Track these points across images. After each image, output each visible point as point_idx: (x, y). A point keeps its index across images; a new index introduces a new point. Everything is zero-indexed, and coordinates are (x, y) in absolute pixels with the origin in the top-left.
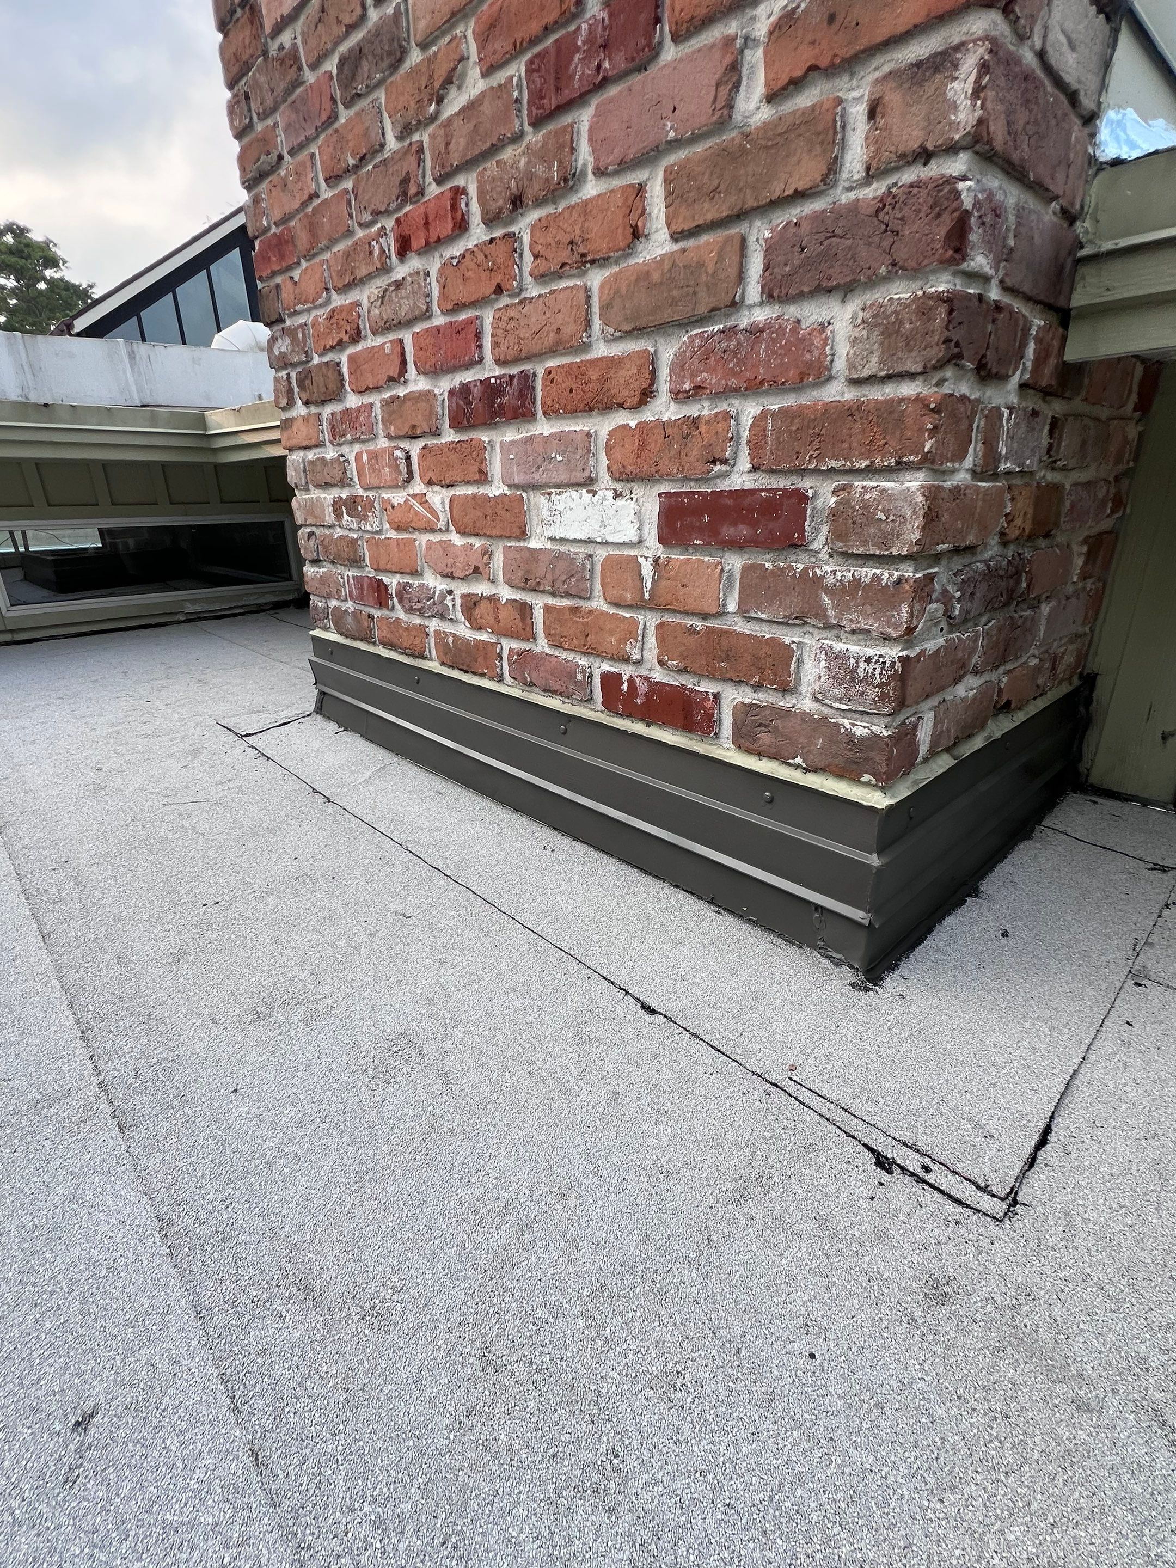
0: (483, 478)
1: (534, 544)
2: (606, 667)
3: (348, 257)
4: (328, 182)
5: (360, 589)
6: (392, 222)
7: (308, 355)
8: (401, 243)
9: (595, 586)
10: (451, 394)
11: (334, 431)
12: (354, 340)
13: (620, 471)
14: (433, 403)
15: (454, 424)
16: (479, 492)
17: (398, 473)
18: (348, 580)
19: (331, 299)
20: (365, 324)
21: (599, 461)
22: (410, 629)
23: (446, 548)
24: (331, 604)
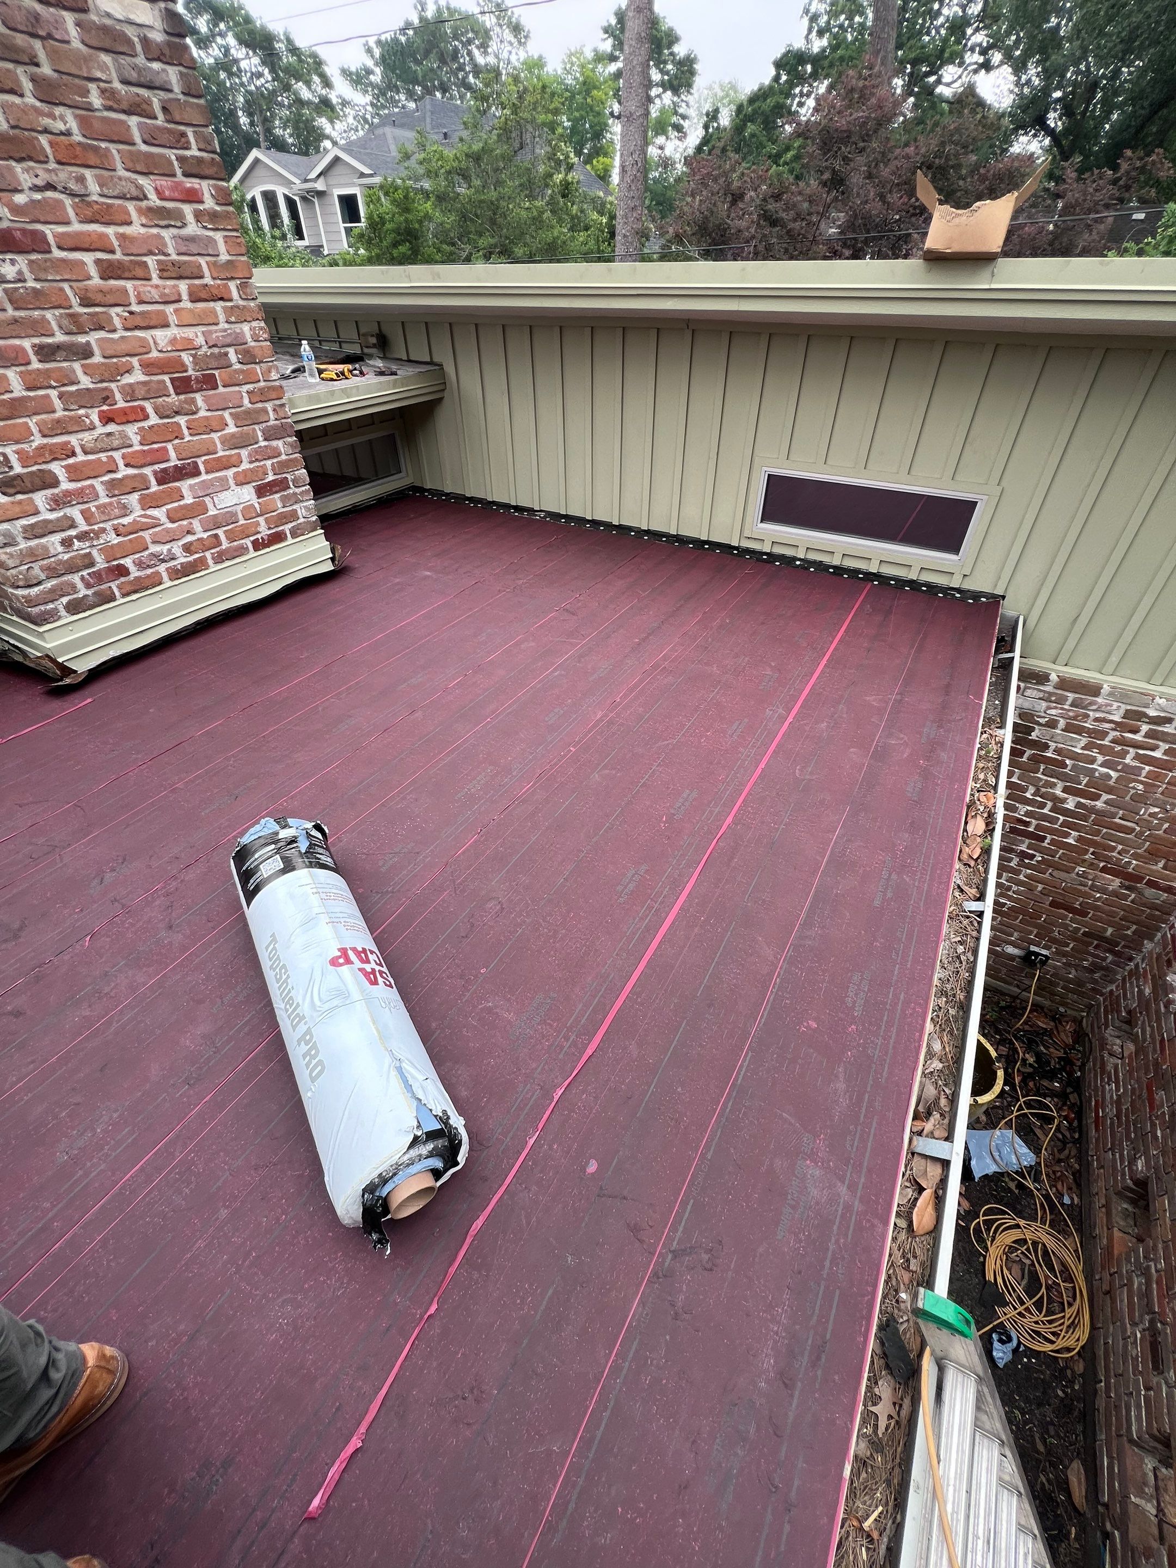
0: (182, 498)
1: (210, 513)
2: (252, 538)
3: (58, 421)
4: (29, 389)
5: (99, 577)
6: (96, 410)
7: (11, 468)
8: (107, 419)
9: (240, 516)
10: (155, 473)
11: (57, 503)
12: (68, 457)
13: (240, 484)
14: (144, 478)
15: (160, 483)
16: (182, 503)
17: (125, 510)
18: (82, 578)
19: (38, 441)
20: (78, 450)
21: (231, 482)
22: (148, 577)
23: (167, 531)
24: (65, 600)
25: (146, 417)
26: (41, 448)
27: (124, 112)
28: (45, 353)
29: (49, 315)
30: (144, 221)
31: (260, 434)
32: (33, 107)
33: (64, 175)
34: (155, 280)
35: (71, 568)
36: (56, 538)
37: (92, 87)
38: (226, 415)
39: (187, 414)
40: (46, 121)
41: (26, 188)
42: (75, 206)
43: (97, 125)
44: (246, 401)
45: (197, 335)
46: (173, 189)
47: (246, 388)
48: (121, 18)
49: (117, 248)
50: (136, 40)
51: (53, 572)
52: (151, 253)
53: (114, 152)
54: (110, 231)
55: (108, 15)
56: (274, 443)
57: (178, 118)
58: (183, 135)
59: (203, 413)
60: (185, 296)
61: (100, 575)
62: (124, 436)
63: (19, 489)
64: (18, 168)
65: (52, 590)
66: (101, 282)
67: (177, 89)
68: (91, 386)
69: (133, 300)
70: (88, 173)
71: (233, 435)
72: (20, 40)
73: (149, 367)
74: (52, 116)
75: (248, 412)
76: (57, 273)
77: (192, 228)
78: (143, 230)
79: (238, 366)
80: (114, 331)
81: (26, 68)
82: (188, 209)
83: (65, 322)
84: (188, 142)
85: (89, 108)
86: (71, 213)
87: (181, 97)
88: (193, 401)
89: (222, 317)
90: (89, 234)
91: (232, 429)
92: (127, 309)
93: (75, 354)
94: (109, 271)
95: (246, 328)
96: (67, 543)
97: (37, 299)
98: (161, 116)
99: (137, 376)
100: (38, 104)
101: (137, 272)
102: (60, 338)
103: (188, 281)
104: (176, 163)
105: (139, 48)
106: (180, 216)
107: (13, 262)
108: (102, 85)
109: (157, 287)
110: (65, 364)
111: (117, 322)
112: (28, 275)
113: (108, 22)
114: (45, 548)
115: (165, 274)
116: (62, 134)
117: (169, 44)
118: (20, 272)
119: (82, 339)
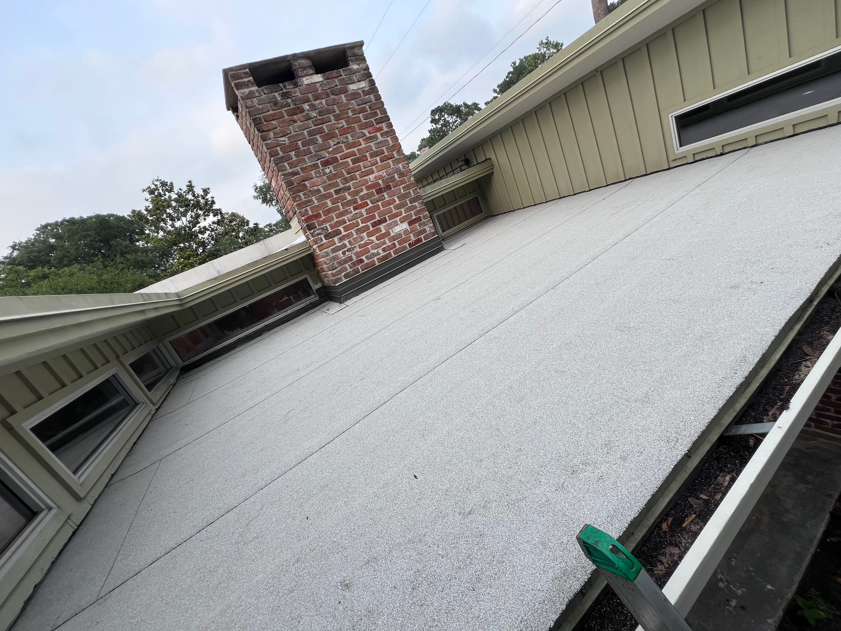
0: (381, 231)
1: (392, 235)
2: (408, 243)
3: (341, 213)
4: (333, 204)
5: (354, 264)
6: (352, 207)
7: (328, 231)
8: (355, 209)
9: (403, 235)
10: (371, 224)
11: (341, 240)
12: (344, 224)
13: (402, 222)
14: (368, 226)
15: (373, 227)
16: (381, 233)
17: (362, 238)
18: (349, 265)
19: (336, 220)
20: (347, 221)
21: (399, 222)
22: (370, 262)
23: (376, 244)
24: (343, 274)
25: (368, 205)
26: (337, 222)
27: (358, 114)
28: (337, 192)
29: (338, 180)
30: (365, 143)
31: (408, 202)
32: (334, 123)
33: (342, 138)
34: (369, 159)
35: (345, 262)
36: (341, 252)
37: (350, 111)
38: (395, 198)
39: (381, 201)
40: (336, 126)
41: (332, 146)
42: (345, 146)
43: (350, 121)
44: (402, 191)
45: (383, 173)
46: (373, 130)
47: (401, 187)
48: (356, 89)
49: (357, 154)
50: (361, 92)
51: (340, 264)
52: (367, 152)
53: (356, 126)
54: (355, 149)
55: (353, 90)
56: (414, 204)
57: (374, 108)
58: (376, 112)
59: (387, 199)
60: (379, 162)
61: (355, 264)
62: (361, 213)
63: (330, 237)
64: (330, 141)
65: (340, 270)
66: (353, 165)
67: (373, 100)
68: (351, 199)
69: (362, 168)
70: (349, 135)
71: (398, 204)
72: (330, 107)
73: (368, 188)
74: (339, 124)
75: (403, 195)
76: (341, 167)
77: (380, 139)
78: (365, 146)
79: (399, 179)
80: (357, 179)
81: (332, 114)
82: (378, 134)
83: (343, 181)
84: (378, 114)
85: (349, 117)
86: (344, 148)
87: (375, 102)
88: (383, 196)
89: (391, 164)
90: (349, 152)
91: (398, 202)
92: (361, 171)
93: (346, 190)
94: (354, 161)
95: (400, 165)
96: (344, 253)
97: (335, 176)
98: (369, 110)
99: (365, 192)
100: (335, 122)
101: (363, 158)
102: (342, 186)
103: (379, 156)
104: (374, 122)
105: (362, 94)
106: (376, 137)
107: (329, 168)
108: (352, 109)
109: (369, 161)
110: (343, 194)
111: (358, 176)
112: (333, 170)
113: (352, 92)
114: (338, 256)
115: (372, 157)
116: (341, 127)
117: (370, 89)
118: (331, 170)
119: (347, 185)
